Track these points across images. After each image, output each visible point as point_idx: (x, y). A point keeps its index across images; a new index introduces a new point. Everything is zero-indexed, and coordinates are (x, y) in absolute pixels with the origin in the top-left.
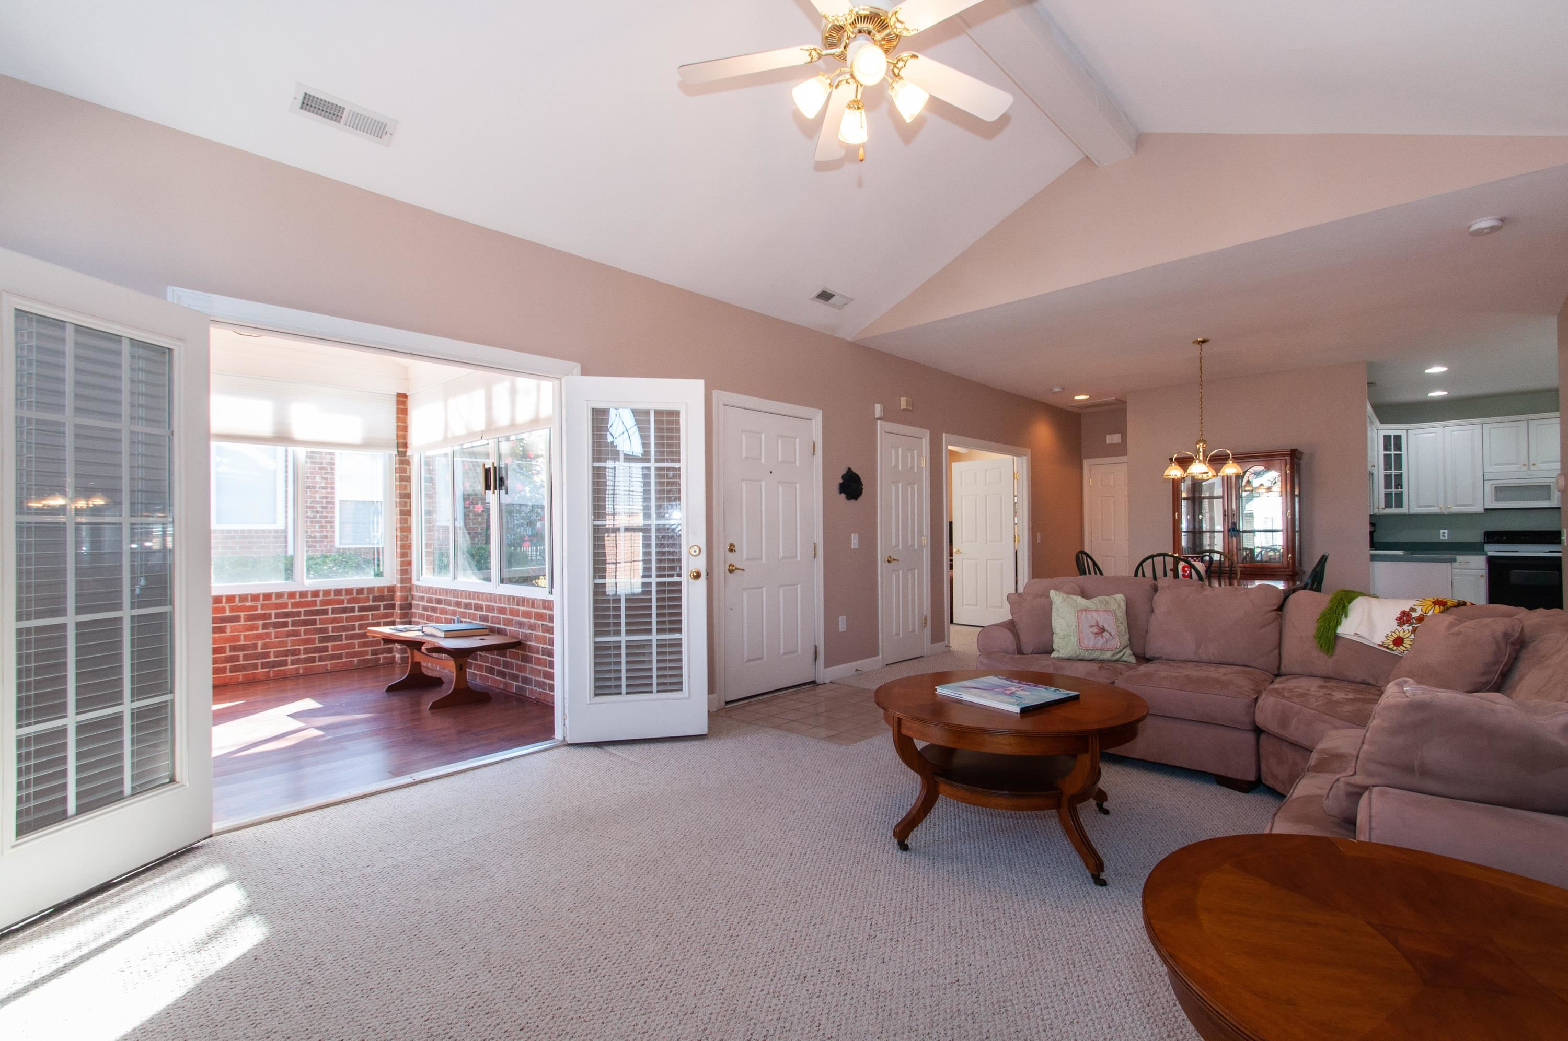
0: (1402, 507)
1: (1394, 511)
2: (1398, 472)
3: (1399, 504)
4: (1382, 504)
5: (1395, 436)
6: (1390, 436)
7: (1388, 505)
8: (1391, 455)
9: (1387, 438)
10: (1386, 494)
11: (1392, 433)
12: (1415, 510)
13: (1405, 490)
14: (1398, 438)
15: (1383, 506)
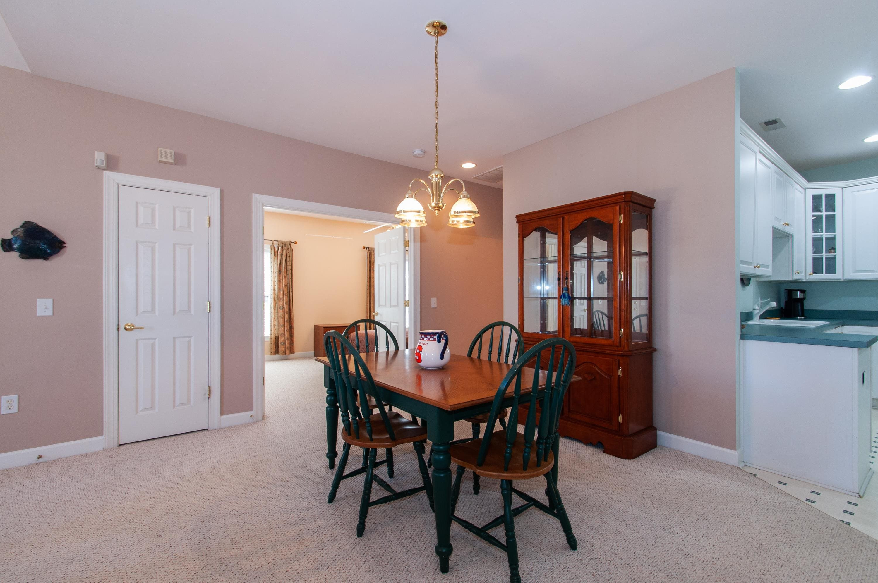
0: (834, 272)
1: (824, 276)
2: (830, 235)
3: (831, 269)
4: (810, 269)
5: (827, 196)
6: (820, 196)
7: (817, 270)
8: (821, 216)
9: (817, 199)
10: (814, 259)
11: (824, 192)
12: (850, 275)
13: (838, 254)
14: (831, 198)
15: (811, 272)
